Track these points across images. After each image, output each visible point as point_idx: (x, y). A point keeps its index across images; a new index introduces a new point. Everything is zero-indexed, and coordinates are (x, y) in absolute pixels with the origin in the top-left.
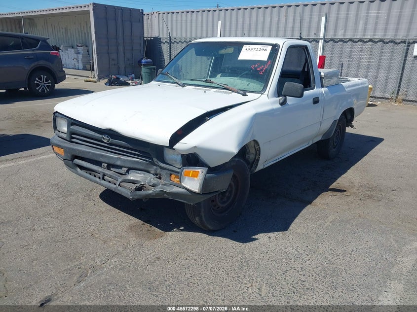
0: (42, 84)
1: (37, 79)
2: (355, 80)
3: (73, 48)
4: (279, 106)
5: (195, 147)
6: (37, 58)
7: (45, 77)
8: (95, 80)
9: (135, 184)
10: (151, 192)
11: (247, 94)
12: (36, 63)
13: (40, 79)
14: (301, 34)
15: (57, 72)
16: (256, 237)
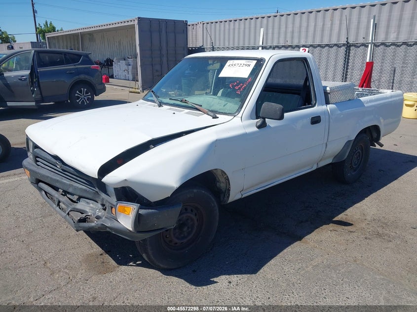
0: (83, 97)
1: (77, 92)
2: (388, 92)
3: (125, 60)
4: (256, 129)
5: (126, 180)
6: (78, 72)
7: (85, 90)
8: (139, 91)
9: (82, 213)
10: (93, 224)
11: (217, 115)
12: (77, 77)
13: (81, 92)
14: (347, 38)
15: (97, 85)
16: (215, 279)
